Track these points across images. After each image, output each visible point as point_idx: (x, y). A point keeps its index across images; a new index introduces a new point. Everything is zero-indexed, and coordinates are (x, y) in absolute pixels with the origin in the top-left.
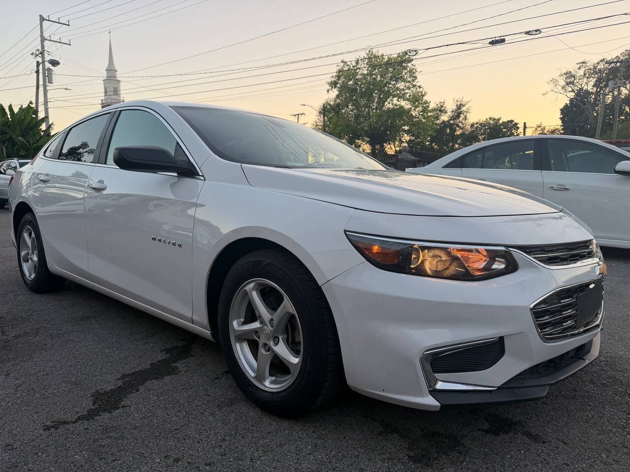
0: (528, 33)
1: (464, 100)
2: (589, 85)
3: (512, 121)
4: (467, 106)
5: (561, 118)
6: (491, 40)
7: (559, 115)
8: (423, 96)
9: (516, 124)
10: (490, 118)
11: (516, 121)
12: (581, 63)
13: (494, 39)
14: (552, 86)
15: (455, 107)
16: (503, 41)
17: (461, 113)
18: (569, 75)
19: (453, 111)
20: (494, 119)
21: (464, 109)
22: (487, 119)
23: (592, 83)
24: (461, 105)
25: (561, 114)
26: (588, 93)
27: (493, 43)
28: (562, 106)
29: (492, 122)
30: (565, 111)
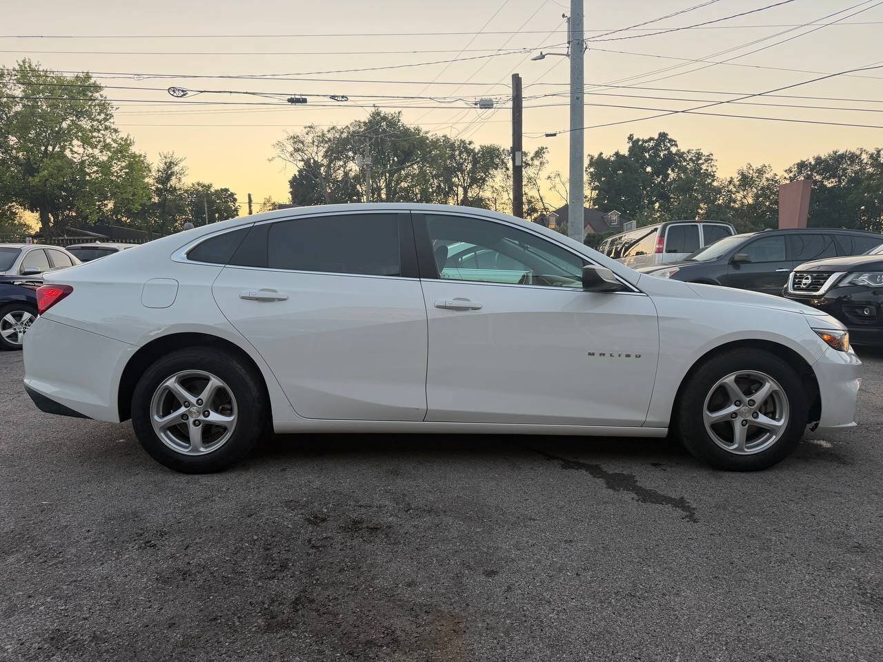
0: (333, 97)
1: (175, 156)
2: (318, 155)
3: (226, 190)
4: (181, 165)
5: (291, 192)
6: (290, 97)
7: (288, 188)
8: (129, 145)
9: (232, 194)
10: (198, 184)
11: (232, 190)
12: (309, 127)
13: (293, 97)
14: (278, 151)
15: (162, 166)
16: (304, 101)
17: (172, 174)
18: (296, 139)
19: (159, 171)
20: (204, 186)
21: (176, 169)
22: (193, 185)
23: (321, 154)
24: (171, 163)
25: (291, 187)
26: (318, 165)
27: (292, 101)
28: (290, 177)
29: (200, 189)
30: (295, 183)
